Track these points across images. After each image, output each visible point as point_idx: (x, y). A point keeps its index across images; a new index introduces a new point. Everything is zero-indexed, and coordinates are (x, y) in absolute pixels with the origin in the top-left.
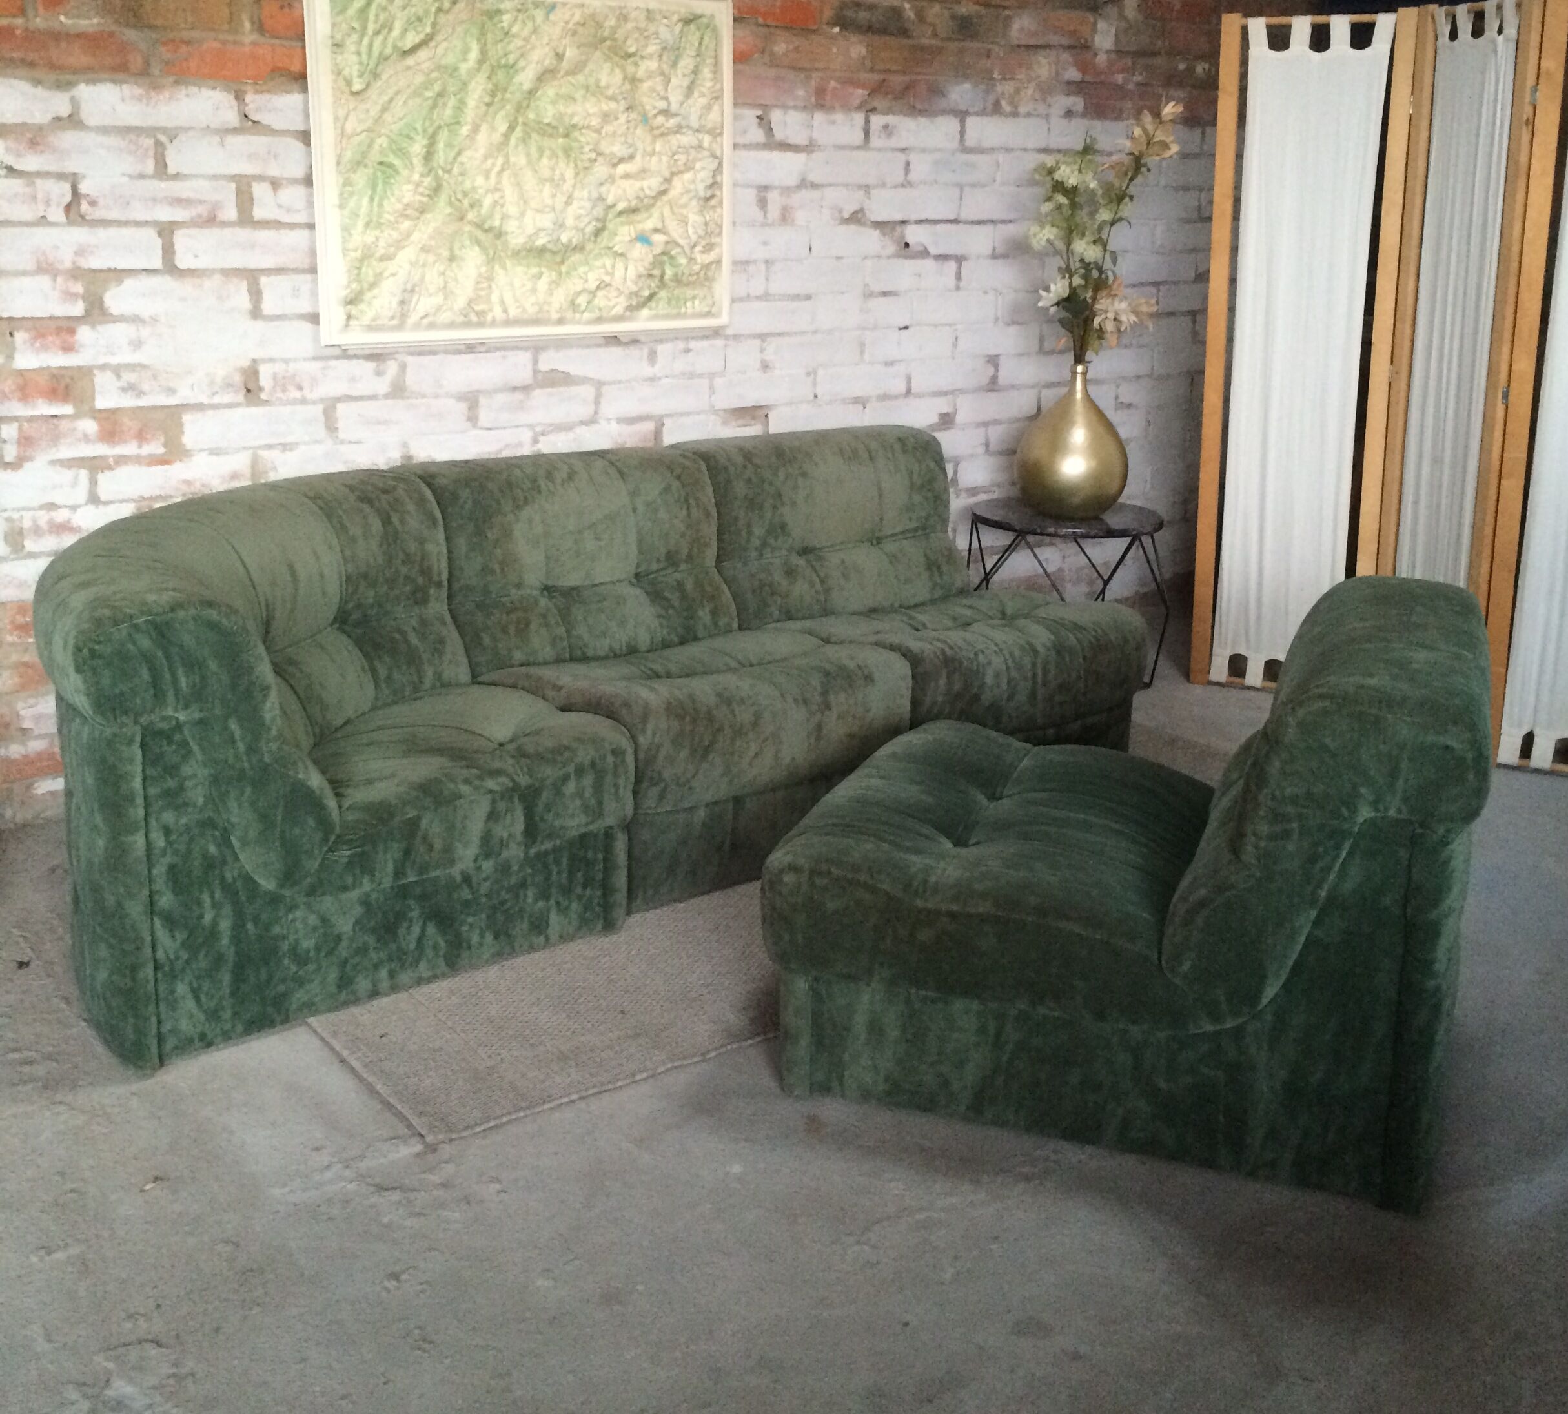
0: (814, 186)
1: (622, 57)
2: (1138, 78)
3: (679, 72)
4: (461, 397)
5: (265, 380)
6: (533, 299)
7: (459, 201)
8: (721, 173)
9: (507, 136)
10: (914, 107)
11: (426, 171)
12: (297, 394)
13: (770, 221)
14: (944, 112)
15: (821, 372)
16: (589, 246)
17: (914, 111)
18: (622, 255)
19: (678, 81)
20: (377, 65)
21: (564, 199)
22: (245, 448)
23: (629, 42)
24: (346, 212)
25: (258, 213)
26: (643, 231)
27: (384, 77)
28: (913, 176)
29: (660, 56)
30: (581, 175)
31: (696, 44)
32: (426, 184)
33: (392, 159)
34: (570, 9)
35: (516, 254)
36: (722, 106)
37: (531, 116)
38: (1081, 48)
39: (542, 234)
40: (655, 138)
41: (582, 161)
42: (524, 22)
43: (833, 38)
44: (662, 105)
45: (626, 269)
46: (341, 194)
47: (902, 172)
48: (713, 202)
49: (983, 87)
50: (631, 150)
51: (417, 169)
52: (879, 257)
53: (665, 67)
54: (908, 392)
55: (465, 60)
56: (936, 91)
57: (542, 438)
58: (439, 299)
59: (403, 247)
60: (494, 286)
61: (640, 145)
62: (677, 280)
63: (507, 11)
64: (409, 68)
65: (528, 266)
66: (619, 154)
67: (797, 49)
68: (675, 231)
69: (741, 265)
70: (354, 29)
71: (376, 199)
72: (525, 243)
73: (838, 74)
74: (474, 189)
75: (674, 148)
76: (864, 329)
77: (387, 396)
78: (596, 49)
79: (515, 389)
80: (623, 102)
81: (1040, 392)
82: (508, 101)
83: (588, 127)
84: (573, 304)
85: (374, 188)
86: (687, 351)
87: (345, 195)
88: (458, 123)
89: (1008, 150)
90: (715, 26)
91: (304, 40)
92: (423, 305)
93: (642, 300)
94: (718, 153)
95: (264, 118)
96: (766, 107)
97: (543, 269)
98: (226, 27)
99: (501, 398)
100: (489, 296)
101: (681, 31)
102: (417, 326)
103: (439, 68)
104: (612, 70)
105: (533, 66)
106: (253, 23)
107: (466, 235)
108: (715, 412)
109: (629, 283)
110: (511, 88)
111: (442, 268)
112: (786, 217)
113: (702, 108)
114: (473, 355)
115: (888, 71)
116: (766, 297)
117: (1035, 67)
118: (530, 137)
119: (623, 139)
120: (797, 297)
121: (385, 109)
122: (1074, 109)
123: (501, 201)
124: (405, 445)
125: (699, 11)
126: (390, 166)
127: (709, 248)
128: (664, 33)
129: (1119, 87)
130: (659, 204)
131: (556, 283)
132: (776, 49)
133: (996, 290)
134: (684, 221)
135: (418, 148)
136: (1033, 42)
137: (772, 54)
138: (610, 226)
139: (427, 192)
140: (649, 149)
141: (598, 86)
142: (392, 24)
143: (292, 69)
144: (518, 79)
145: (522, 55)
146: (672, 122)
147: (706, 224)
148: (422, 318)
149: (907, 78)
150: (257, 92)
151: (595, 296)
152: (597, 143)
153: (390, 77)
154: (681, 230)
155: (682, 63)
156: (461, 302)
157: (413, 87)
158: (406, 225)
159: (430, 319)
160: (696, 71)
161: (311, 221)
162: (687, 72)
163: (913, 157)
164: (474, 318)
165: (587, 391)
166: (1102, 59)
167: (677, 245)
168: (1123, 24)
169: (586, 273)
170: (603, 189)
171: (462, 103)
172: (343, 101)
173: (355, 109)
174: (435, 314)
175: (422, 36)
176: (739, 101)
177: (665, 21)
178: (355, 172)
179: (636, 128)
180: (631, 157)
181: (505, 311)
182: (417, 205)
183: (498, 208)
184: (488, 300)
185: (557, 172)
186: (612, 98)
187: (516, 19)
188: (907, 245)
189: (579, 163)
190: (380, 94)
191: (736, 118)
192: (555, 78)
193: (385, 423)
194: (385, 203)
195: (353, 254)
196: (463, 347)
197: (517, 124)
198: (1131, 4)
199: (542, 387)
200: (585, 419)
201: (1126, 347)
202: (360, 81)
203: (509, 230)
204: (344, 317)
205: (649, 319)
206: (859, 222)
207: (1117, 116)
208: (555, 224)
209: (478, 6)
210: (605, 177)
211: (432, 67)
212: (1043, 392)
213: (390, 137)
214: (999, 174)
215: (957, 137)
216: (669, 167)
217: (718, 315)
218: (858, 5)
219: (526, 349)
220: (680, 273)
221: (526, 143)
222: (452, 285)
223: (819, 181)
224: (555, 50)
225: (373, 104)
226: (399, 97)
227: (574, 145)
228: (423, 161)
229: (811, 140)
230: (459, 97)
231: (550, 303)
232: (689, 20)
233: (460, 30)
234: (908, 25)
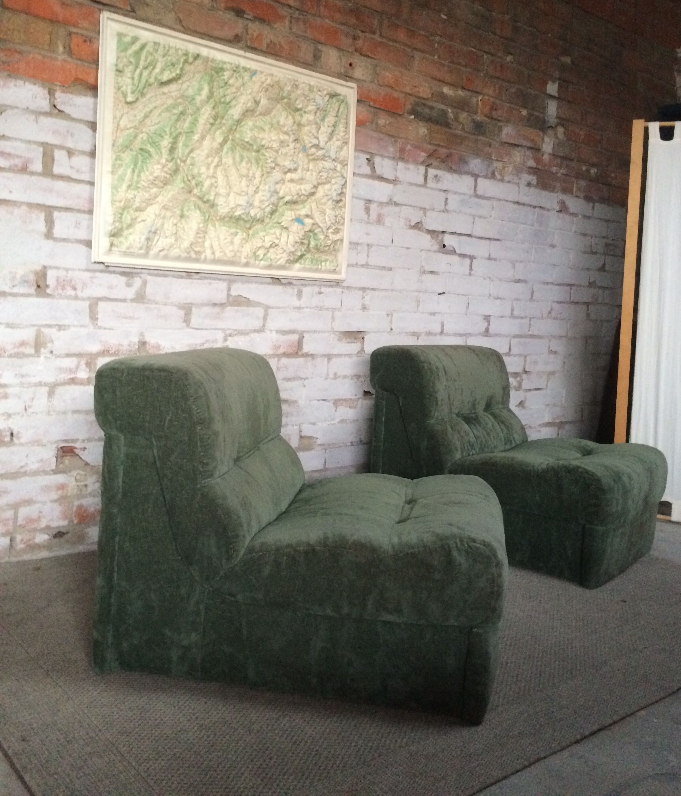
0: (396, 204)
1: (293, 111)
2: (563, 171)
3: (326, 124)
4: (181, 307)
5: (51, 280)
6: (231, 248)
7: (189, 181)
8: (346, 188)
9: (222, 145)
10: (451, 168)
11: (170, 159)
12: (73, 293)
13: (371, 221)
14: (468, 173)
15: (395, 315)
16: (267, 220)
17: (450, 170)
18: (286, 228)
19: (325, 129)
20: (144, 88)
21: (254, 189)
22: (33, 326)
23: (297, 102)
24: (116, 177)
25: (57, 170)
26: (300, 215)
27: (148, 96)
28: (447, 207)
29: (316, 113)
30: (265, 176)
31: (337, 109)
32: (169, 166)
33: (149, 147)
34: (265, 76)
35: (223, 219)
36: (348, 148)
37: (237, 135)
39: (239, 208)
40: (309, 161)
41: (266, 167)
42: (236, 78)
43: (410, 121)
44: (315, 141)
45: (288, 237)
46: (114, 165)
47: (443, 203)
48: (341, 204)
49: (486, 162)
50: (295, 166)
51: (164, 156)
52: (430, 251)
53: (318, 119)
54: (442, 332)
55: (200, 95)
56: (463, 161)
57: (230, 338)
58: (172, 240)
59: (152, 204)
60: (207, 237)
61: (301, 163)
62: (317, 248)
63: (227, 70)
64: (164, 94)
65: (229, 227)
66: (289, 167)
67: (390, 123)
68: (318, 218)
69: (354, 245)
70: (131, 62)
71: (137, 171)
72: (229, 212)
73: (412, 142)
74: (200, 175)
75: (320, 168)
76: (419, 292)
77: (133, 300)
78: (278, 103)
79: (215, 305)
80: (292, 136)
81: (511, 340)
84: (255, 255)
85: (135, 165)
86: (320, 293)
87: (117, 166)
88: (192, 132)
89: (499, 200)
90: (347, 102)
91: (98, 65)
92: (162, 243)
93: (296, 257)
94: (345, 175)
95: (67, 110)
96: (372, 154)
97: (238, 231)
98: (46, 47)
99: (206, 310)
100: (204, 242)
101: (328, 101)
102: (156, 257)
103: (183, 96)
104: (287, 116)
105: (241, 105)
106: (65, 48)
107: (192, 203)
108: (334, 332)
109: (289, 246)
110: (226, 117)
111: (175, 221)
112: (380, 220)
113: (337, 147)
114: (190, 280)
115: (438, 145)
116: (366, 266)
117: (514, 156)
118: (236, 149)
119: (291, 158)
120: (384, 268)
122: (532, 182)
123: (215, 184)
124: (142, 334)
125: (339, 92)
126: (148, 152)
127: (337, 231)
128: (319, 100)
129: (554, 174)
130: (309, 200)
131: (246, 240)
132: (379, 122)
133: (489, 278)
134: (323, 213)
135: (166, 143)
136: (513, 142)
137: (377, 124)
138: (280, 210)
139: (169, 172)
140: (306, 167)
141: (278, 125)
142: (156, 64)
143: (88, 81)
144: (232, 112)
147: (336, 216)
148: (160, 251)
149: (448, 151)
150: (63, 92)
151: (268, 251)
152: (276, 158)
153: (152, 97)
154: (321, 218)
155: (327, 120)
156: (186, 244)
157: (165, 106)
158: (155, 190)
159: (165, 252)
160: (335, 125)
161: (92, 180)
162: (331, 125)
163: (450, 197)
164: (193, 256)
165: (259, 312)
166: (546, 157)
167: (319, 227)
168: (557, 140)
169: (264, 236)
170: (278, 186)
171: (196, 120)
172: (120, 107)
173: (127, 113)
174: (168, 250)
175: (174, 75)
176: (358, 148)
177: (319, 93)
178: (124, 152)
179: (299, 153)
180: (295, 170)
181: (213, 253)
182: (162, 179)
183: (213, 188)
184: (203, 246)
185: (251, 172)
186: (286, 133)
187: (232, 76)
188: (444, 246)
189: (264, 169)
190: (145, 106)
191: (356, 158)
192: (252, 115)
193: (131, 318)
194: (142, 174)
195: (118, 204)
196: (184, 274)
197: (229, 139)
198: (560, 130)
199: (232, 305)
200: (257, 328)
201: (554, 319)
202: (133, 95)
203: (219, 203)
204: (109, 244)
205: (300, 270)
206: (419, 229)
207: (552, 190)
208: (247, 203)
209: (210, 63)
210: (280, 179)
211: (178, 96)
212: (512, 340)
213: (147, 133)
214: (493, 212)
215: (473, 188)
216: (317, 179)
217: (339, 273)
218: (425, 105)
219: (224, 280)
220: (319, 244)
221: (233, 152)
222: (181, 232)
223: (398, 202)
224: (254, 98)
225: (139, 112)
226: (156, 110)
227: (261, 157)
228: (168, 152)
229: (396, 178)
230: (193, 116)
231: (241, 252)
232: (333, 95)
233: (198, 76)
234: (450, 121)
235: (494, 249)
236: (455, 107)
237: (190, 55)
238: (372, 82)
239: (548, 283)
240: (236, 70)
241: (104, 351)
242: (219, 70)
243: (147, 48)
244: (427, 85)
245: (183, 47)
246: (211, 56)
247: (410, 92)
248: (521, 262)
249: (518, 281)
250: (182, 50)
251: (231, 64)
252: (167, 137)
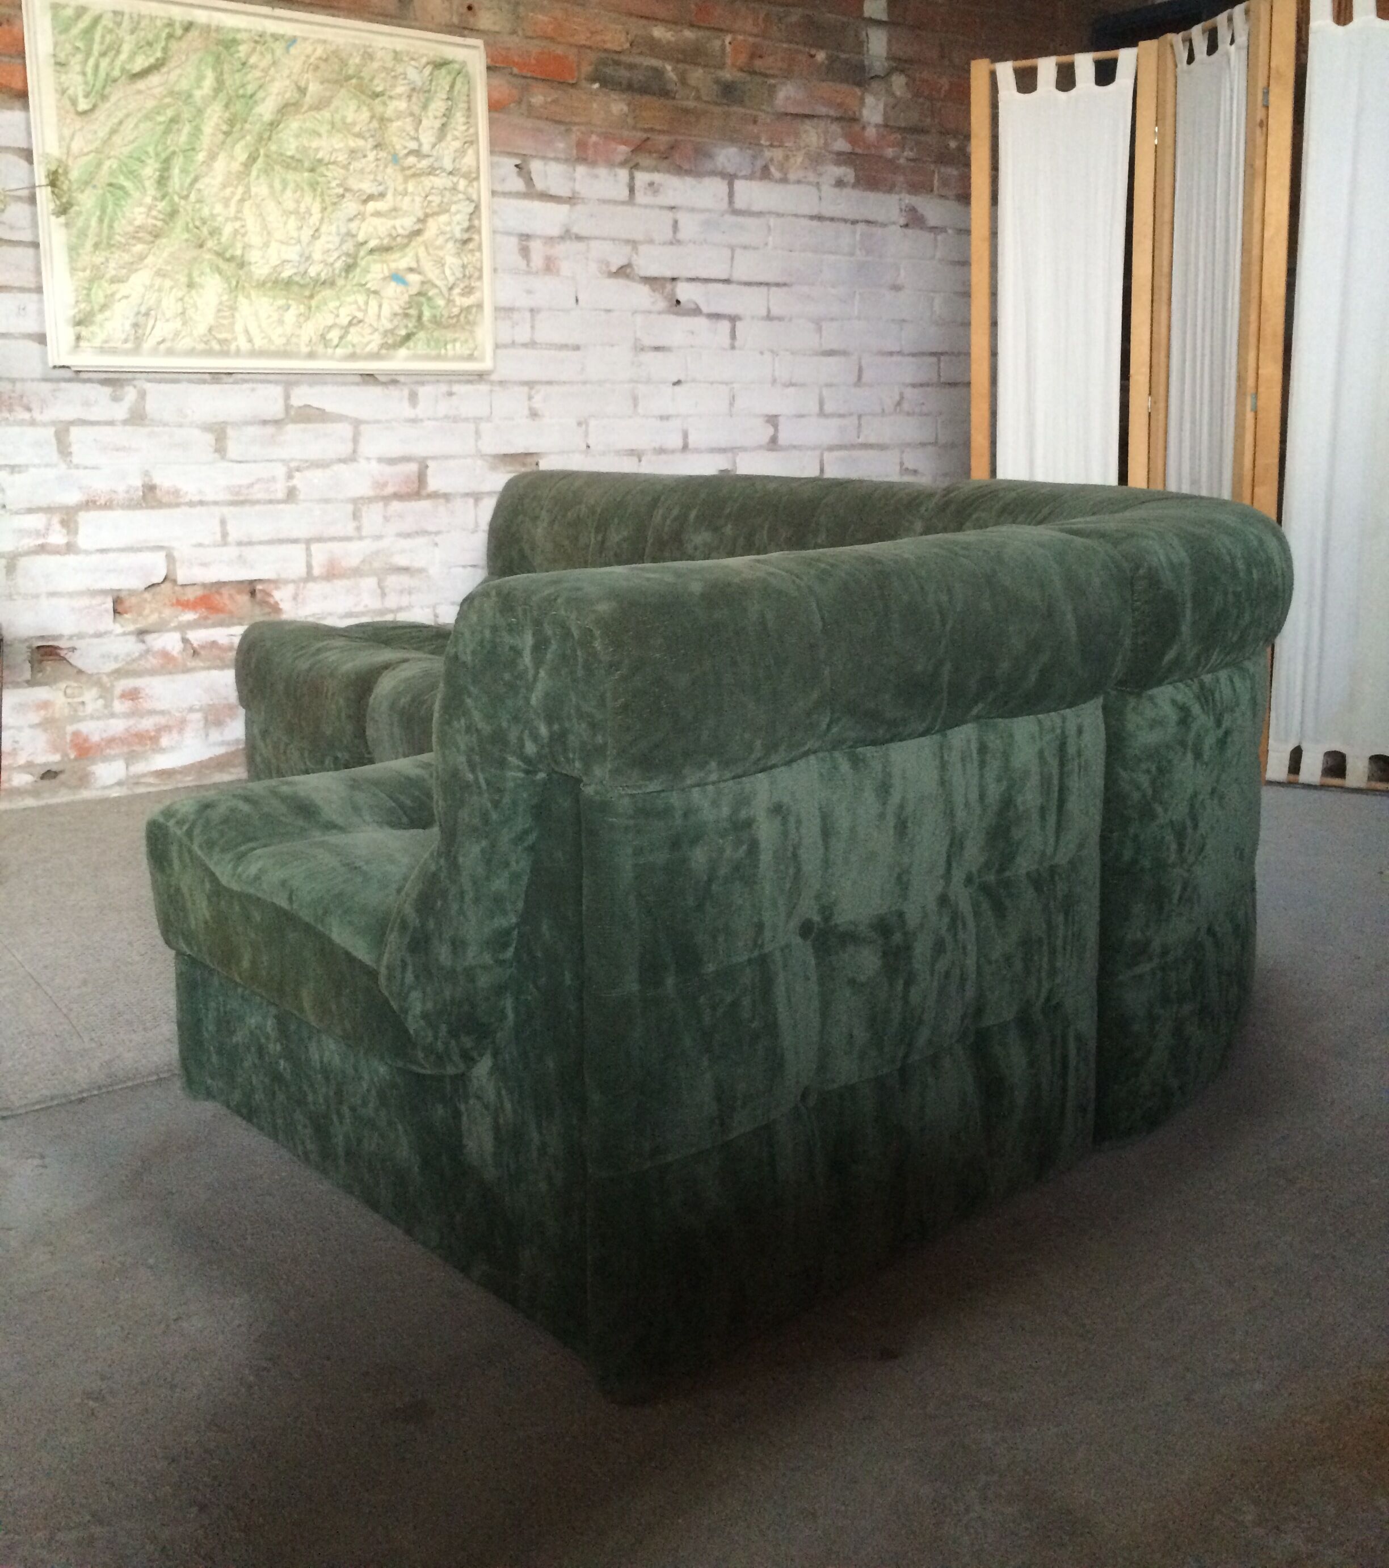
0: (579, 238)
1: (369, 97)
2: (908, 153)
3: (430, 114)
4: (208, 428)
6: (280, 330)
7: (197, 228)
8: (479, 218)
9: (247, 165)
10: (680, 167)
11: (159, 195)
12: (26, 416)
13: (534, 269)
14: (714, 173)
15: (593, 423)
16: (340, 282)
17: (679, 171)
18: (375, 292)
19: (430, 122)
20: (104, 87)
21: (311, 233)
23: (376, 82)
24: (74, 231)
26: (398, 270)
27: (113, 99)
28: (680, 236)
29: (410, 97)
30: (330, 209)
31: (448, 89)
32: (159, 208)
33: (122, 180)
34: (313, 43)
35: (261, 285)
36: (477, 152)
37: (273, 148)
38: (849, 120)
39: (288, 266)
40: (406, 180)
41: (329, 196)
42: (262, 53)
43: (594, 94)
44: (413, 145)
45: (380, 306)
47: (671, 230)
48: (471, 246)
49: (749, 152)
50: (381, 188)
51: (149, 192)
52: (650, 312)
53: (416, 110)
54: (685, 447)
55: (199, 87)
56: (701, 153)
57: (297, 474)
58: (178, 324)
59: (136, 270)
60: (237, 315)
61: (390, 184)
62: (436, 321)
63: (243, 42)
64: (139, 92)
65: (274, 298)
66: (369, 191)
67: (555, 102)
68: (432, 272)
69: (504, 311)
70: (78, 48)
71: (106, 220)
72: (270, 274)
73: (599, 130)
75: (427, 189)
76: (637, 382)
77: (125, 422)
78: (342, 86)
79: (265, 422)
80: (371, 139)
81: (822, 455)
82: (249, 132)
83: (334, 163)
84: (324, 340)
85: (103, 211)
86: (450, 394)
87: (73, 215)
88: (193, 149)
89: (779, 215)
90: (467, 72)
91: (24, 58)
92: (161, 329)
93: (399, 338)
94: (475, 197)
96: (524, 157)
97: (290, 302)
99: (252, 431)
100: (233, 324)
101: (431, 74)
102: (154, 352)
103: (171, 93)
104: (359, 107)
105: (273, 97)
107: (206, 263)
108: (483, 456)
109: (383, 321)
110: (250, 119)
111: (180, 294)
112: (550, 267)
113: (456, 151)
114: (218, 386)
115: (652, 130)
116: (532, 344)
117: (804, 136)
118: (273, 169)
119: (372, 177)
120: (564, 347)
121: (113, 132)
122: (845, 180)
123: (242, 231)
124: (147, 473)
125: (450, 57)
126: (121, 188)
127: (468, 291)
128: (413, 74)
129: (891, 161)
130: (413, 244)
131: (306, 317)
132: (533, 100)
133: (772, 351)
134: (441, 263)
135: (150, 170)
136: (800, 110)
137: (530, 105)
138: (363, 263)
139: (161, 216)
140: (400, 188)
141: (344, 123)
142: (120, 46)
143: (13, 85)
144: (259, 109)
145: (261, 87)
146: (424, 163)
147: (464, 267)
148: (159, 343)
149: (671, 138)
151: (347, 332)
152: (345, 179)
153: (119, 100)
155: (433, 106)
156: (201, 329)
157: (144, 111)
158: (139, 248)
159: (168, 344)
160: (448, 114)
161: (35, 240)
162: (439, 114)
163: (683, 217)
164: (217, 347)
165: (345, 430)
166: (871, 133)
167: (435, 286)
168: (891, 100)
169: (338, 308)
170: (353, 226)
171: (197, 130)
172: (68, 121)
173: (81, 129)
174: (173, 340)
175: (152, 60)
176: (496, 147)
177: (413, 63)
178: (83, 192)
179: (386, 167)
180: (382, 195)
181: (250, 341)
182: (150, 229)
183: (239, 237)
184: (233, 331)
185: (303, 205)
186: (359, 135)
187: (254, 50)
188: (678, 302)
189: (327, 198)
190: (109, 116)
191: (492, 165)
192: (297, 112)
193: (124, 449)
194: (116, 225)
195: (81, 274)
196: (207, 376)
197: (259, 155)
198: (898, 82)
199: (294, 421)
200: (343, 457)
201: (908, 414)
202: (87, 100)
203: (253, 260)
204: (73, 338)
205: (407, 359)
206: (627, 276)
207: (891, 189)
208: (301, 256)
209: (213, 35)
210: (355, 213)
211: (165, 93)
212: (826, 454)
213: (119, 159)
214: (770, 238)
215: (726, 199)
216: (422, 207)
217: (481, 359)
218: (617, 63)
219: (276, 382)
220: (438, 314)
221: (268, 175)
222: (190, 312)
223: (583, 233)
224: (296, 83)
225: (101, 124)
226: (130, 119)
227: (320, 179)
228: (156, 186)
229: (574, 192)
230: (194, 124)
231: (298, 336)
232: (440, 64)
233: (194, 58)
234: (670, 87)
235: (778, 301)
236: (678, 61)
237: (177, 25)
238: (514, 32)
239: (891, 354)
240: (260, 39)
241: (87, 502)
242: (230, 43)
243: (104, 22)
244: (620, 27)
245: (162, 14)
246: (214, 24)
247: (588, 43)
248: (832, 319)
249: (831, 353)
250: (161, 18)
251: (250, 31)
252: (150, 161)
